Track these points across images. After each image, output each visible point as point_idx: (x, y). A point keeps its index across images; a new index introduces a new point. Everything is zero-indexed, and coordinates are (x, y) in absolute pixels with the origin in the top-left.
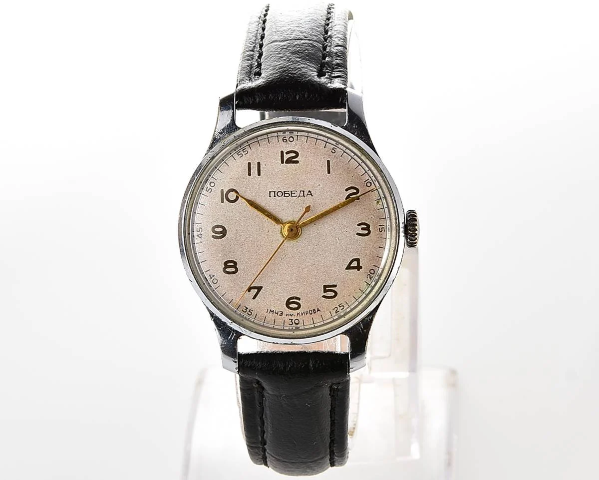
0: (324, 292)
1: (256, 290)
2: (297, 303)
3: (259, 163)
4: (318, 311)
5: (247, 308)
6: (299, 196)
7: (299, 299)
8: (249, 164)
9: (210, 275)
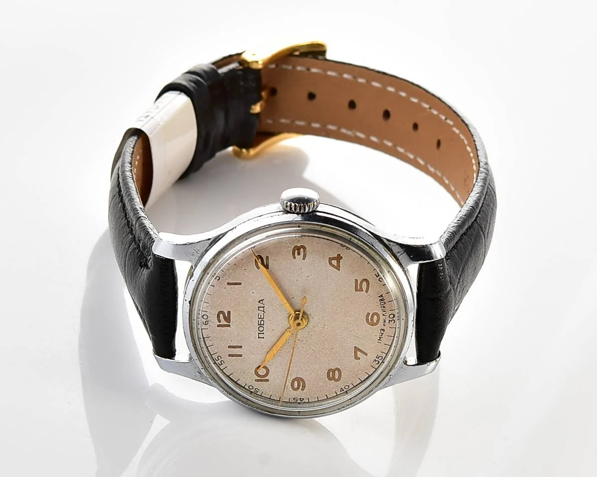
0: (363, 291)
1: (359, 353)
2: (372, 317)
3: (229, 347)
4: (382, 297)
5: (375, 360)
6: (264, 311)
7: (369, 314)
8: (230, 355)
9: (341, 391)
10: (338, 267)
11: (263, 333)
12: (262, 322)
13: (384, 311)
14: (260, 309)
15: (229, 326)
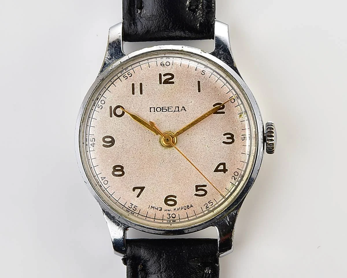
0: (196, 192)
1: (140, 190)
2: (173, 200)
3: (141, 84)
4: (191, 207)
5: (133, 205)
6: (175, 111)
7: (175, 197)
8: (133, 85)
9: (101, 178)
10: (216, 170)
11: (154, 111)
12: (165, 110)
13: (178, 210)
14: (177, 108)
15: (161, 83)
